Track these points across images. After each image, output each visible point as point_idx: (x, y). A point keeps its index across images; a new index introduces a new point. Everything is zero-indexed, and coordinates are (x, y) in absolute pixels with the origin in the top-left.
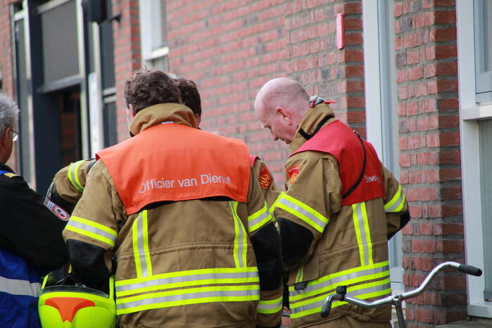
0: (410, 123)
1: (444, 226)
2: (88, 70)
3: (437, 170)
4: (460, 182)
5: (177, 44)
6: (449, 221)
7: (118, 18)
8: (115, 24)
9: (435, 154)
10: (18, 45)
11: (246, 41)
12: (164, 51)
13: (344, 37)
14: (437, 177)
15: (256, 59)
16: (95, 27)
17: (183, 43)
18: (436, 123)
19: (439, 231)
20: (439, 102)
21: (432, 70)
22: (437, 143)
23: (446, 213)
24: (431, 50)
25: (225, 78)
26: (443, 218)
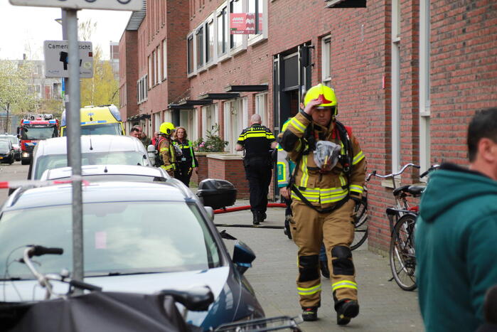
0: (404, 116)
1: (413, 152)
2: (302, 84)
3: (411, 133)
4: (418, 137)
5: (334, 77)
6: (415, 150)
7: (313, 65)
8: (312, 67)
9: (411, 127)
11: (359, 78)
12: (330, 79)
13: (385, 85)
14: (411, 135)
15: (363, 85)
16: (305, 69)
17: (337, 76)
18: (411, 117)
19: (411, 153)
20: (413, 110)
21: (411, 99)
22: (412, 123)
23: (414, 147)
24: (411, 92)
25: (351, 91)
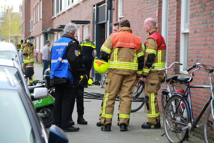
0: (170, 33)
1: (176, 55)
2: (107, 20)
3: (175, 43)
4: (180, 46)
5: (125, 15)
6: (177, 54)
7: (114, 9)
8: (113, 10)
9: (175, 40)
10: (94, 14)
11: (139, 15)
12: (123, 16)
13: (158, 15)
14: (175, 45)
15: (141, 19)
16: (109, 11)
17: (126, 15)
18: (175, 33)
19: (175, 56)
20: (176, 29)
21: (175, 22)
22: (175, 38)
23: (177, 52)
24: (176, 18)
25: (134, 22)
26: (176, 53)
